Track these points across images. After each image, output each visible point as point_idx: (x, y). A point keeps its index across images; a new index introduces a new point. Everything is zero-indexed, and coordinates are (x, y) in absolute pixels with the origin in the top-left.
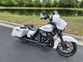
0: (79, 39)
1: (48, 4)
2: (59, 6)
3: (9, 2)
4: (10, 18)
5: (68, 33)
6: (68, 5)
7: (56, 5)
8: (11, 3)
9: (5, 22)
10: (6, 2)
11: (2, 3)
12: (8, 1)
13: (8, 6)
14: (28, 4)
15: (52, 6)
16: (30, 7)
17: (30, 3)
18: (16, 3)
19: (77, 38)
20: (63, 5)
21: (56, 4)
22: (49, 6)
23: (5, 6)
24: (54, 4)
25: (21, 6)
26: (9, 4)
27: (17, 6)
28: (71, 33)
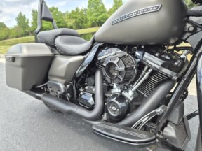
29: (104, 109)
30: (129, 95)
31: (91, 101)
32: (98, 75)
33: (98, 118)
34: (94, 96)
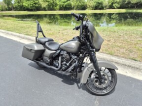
0: (137, 68)
1: (99, 3)
2: (119, 6)
3: (34, 3)
4: (30, 29)
5: (117, 56)
6: (136, 4)
7: (114, 5)
8: (37, 5)
9: (21, 35)
10: (29, 3)
11: (23, 6)
12: (32, 1)
13: (31, 10)
14: (63, 5)
15: (106, 7)
16: (66, 10)
17: (67, 3)
18: (44, 5)
19: (134, 66)
20: (127, 4)
21: (112, 4)
22: (100, 7)
23: (28, 10)
24: (110, 4)
25: (51, 10)
26: (33, 6)
27: (46, 9)
28: (123, 57)
29: (61, 68)
30: (68, 64)
31: (57, 65)
32: (60, 58)
33: (59, 70)
34: (58, 64)
